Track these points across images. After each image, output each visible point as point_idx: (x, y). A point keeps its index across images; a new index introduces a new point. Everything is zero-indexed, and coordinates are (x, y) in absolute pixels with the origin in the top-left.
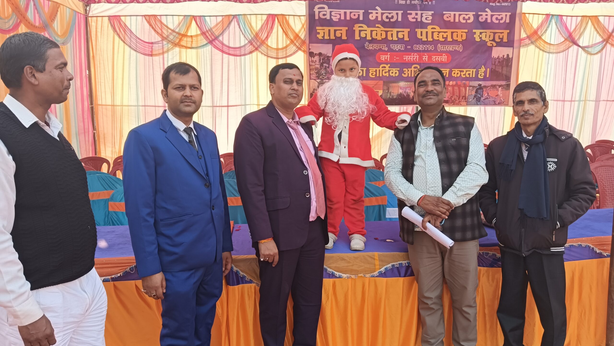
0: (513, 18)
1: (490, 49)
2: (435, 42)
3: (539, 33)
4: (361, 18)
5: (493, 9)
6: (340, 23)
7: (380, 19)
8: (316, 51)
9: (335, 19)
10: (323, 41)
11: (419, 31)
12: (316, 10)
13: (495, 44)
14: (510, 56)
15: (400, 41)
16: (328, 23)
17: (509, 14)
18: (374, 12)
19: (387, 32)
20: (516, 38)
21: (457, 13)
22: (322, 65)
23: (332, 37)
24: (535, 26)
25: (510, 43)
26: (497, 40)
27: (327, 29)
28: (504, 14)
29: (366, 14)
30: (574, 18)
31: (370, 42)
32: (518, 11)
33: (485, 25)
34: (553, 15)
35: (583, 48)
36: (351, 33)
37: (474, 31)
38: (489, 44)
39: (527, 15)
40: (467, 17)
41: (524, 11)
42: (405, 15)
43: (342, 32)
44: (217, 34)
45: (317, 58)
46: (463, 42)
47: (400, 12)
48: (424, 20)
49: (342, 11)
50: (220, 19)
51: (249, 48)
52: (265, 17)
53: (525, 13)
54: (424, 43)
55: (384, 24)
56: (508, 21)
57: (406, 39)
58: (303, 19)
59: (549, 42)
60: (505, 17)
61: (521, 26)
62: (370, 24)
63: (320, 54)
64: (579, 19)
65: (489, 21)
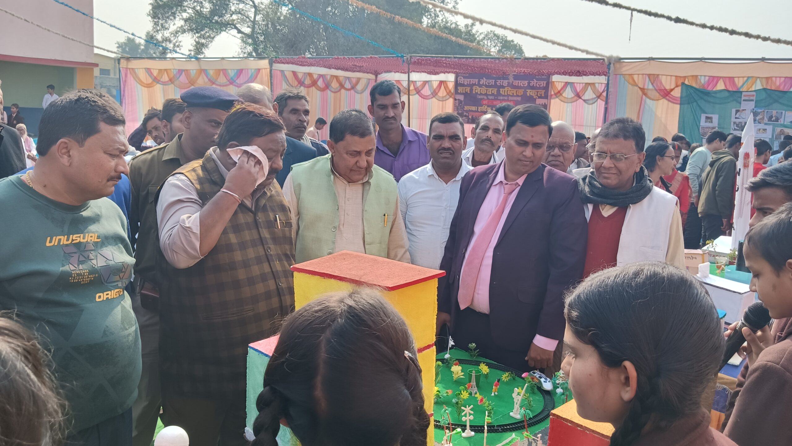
0: (548, 84)
1: (535, 99)
2: (508, 95)
3: (561, 92)
4: (477, 83)
5: (537, 80)
6: (468, 85)
7: (484, 84)
8: (457, 98)
9: (465, 84)
10: (461, 94)
11: (501, 90)
12: (459, 79)
13: (537, 97)
14: (546, 104)
15: (493, 94)
16: (463, 85)
17: (545, 82)
18: (482, 80)
19: (487, 90)
20: (549, 94)
21: (520, 81)
22: (459, 105)
23: (464, 92)
24: (559, 89)
25: (546, 97)
26: (539, 95)
27: (462, 88)
28: (542, 82)
29: (479, 81)
30: (581, 84)
31: (479, 95)
32: (550, 81)
33: (533, 88)
34: (569, 83)
35: (584, 101)
36: (471, 90)
37: (527, 90)
38: (535, 97)
39: (555, 83)
40: (524, 83)
41: (553, 80)
42: (495, 82)
43: (468, 89)
44: (420, 89)
45: (457, 101)
46: (521, 96)
47: (493, 81)
48: (504, 85)
49: (469, 80)
50: (422, 82)
51: (431, 96)
52: (439, 82)
53: (554, 82)
54: (504, 96)
55: (486, 86)
56: (545, 86)
57: (495, 93)
58: (453, 83)
59: (566, 97)
60: (543, 84)
61: (552, 88)
62: (480, 86)
63: (459, 100)
64: (584, 84)
65: (535, 85)
